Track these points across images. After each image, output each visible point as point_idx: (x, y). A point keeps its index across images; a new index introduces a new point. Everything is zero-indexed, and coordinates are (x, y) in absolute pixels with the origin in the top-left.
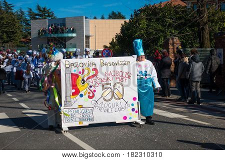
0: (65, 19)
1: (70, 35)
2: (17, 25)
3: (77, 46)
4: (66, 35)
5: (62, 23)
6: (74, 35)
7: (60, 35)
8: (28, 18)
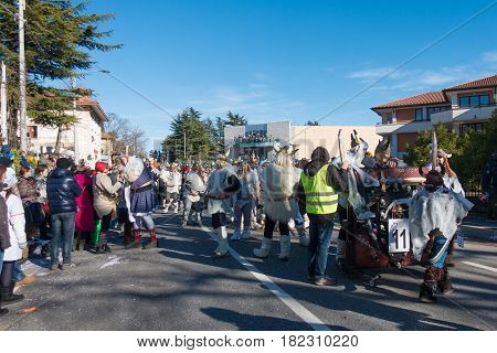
0: (266, 124)
5: (262, 129)
7: (261, 145)
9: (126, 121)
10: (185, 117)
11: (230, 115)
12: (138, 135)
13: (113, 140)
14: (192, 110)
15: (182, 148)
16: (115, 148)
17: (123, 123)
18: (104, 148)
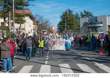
0: (97, 17)
1: (100, 25)
2: (75, 20)
3: (103, 31)
4: (97, 25)
5: (95, 19)
6: (102, 25)
7: (94, 25)
8: (80, 17)
9: (42, 17)
10: (66, 13)
11: (85, 12)
12: (47, 22)
13: (37, 25)
14: (69, 10)
15: (65, 27)
16: (38, 28)
17: (41, 18)
18: (34, 28)
